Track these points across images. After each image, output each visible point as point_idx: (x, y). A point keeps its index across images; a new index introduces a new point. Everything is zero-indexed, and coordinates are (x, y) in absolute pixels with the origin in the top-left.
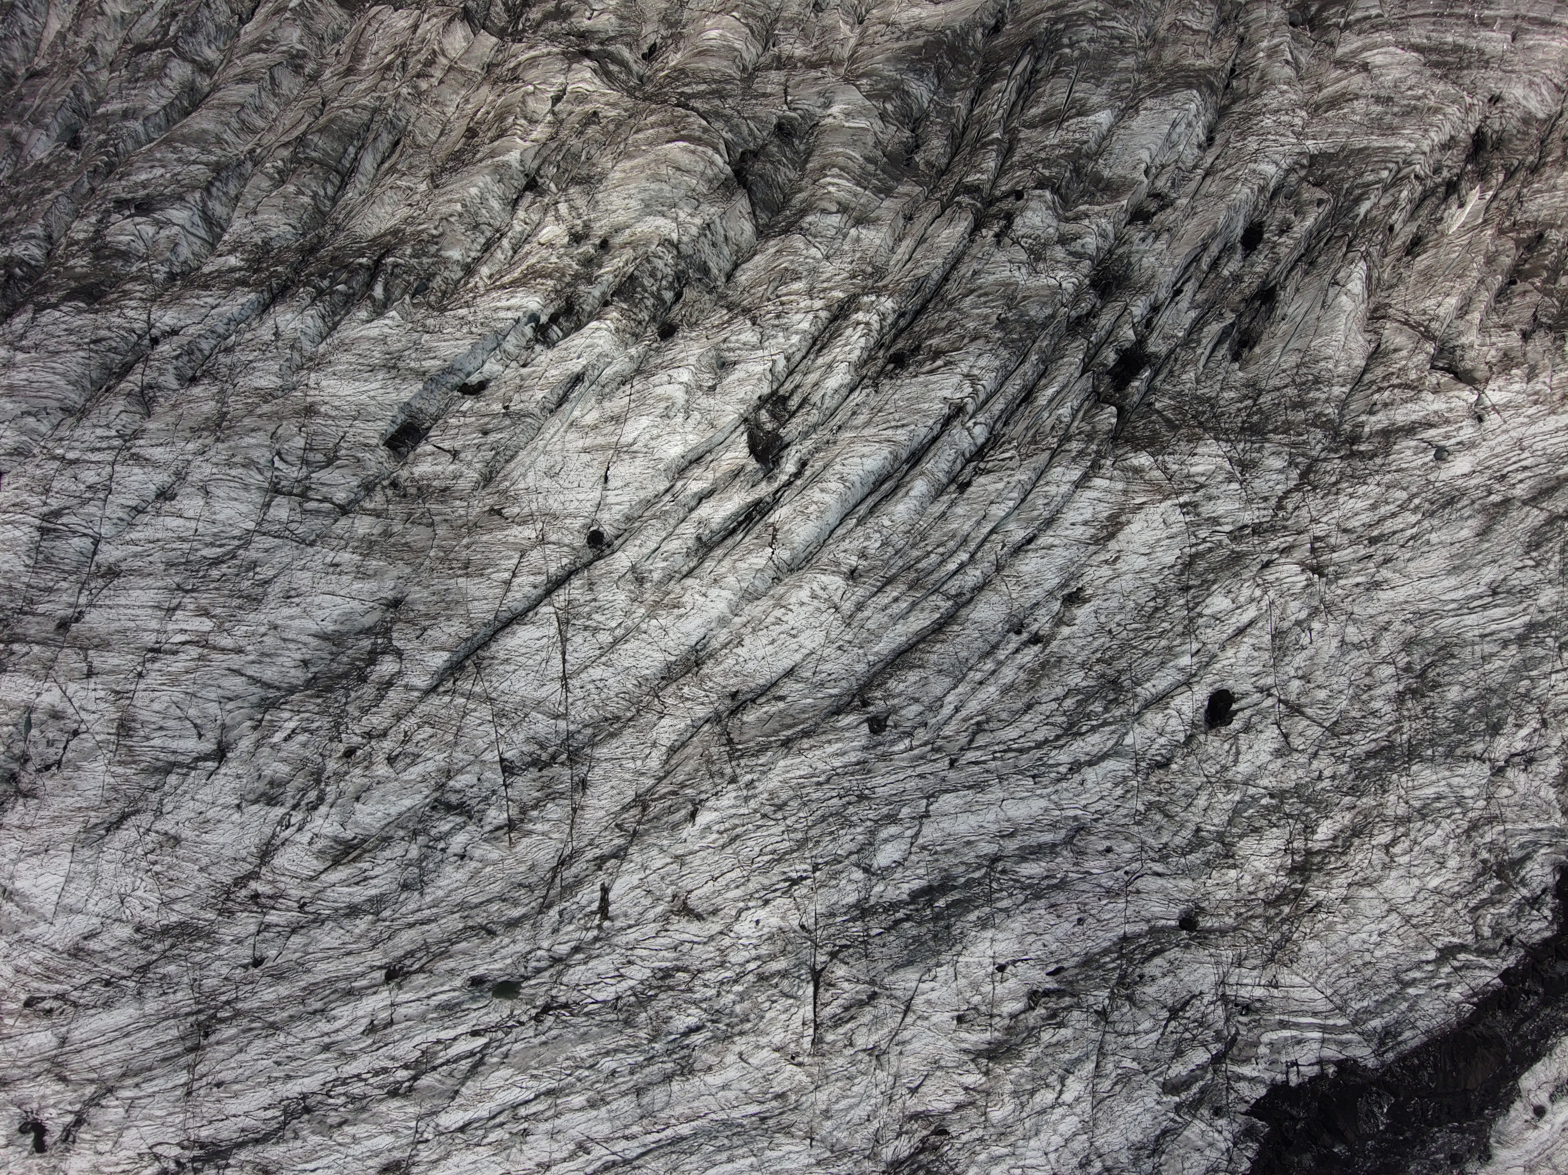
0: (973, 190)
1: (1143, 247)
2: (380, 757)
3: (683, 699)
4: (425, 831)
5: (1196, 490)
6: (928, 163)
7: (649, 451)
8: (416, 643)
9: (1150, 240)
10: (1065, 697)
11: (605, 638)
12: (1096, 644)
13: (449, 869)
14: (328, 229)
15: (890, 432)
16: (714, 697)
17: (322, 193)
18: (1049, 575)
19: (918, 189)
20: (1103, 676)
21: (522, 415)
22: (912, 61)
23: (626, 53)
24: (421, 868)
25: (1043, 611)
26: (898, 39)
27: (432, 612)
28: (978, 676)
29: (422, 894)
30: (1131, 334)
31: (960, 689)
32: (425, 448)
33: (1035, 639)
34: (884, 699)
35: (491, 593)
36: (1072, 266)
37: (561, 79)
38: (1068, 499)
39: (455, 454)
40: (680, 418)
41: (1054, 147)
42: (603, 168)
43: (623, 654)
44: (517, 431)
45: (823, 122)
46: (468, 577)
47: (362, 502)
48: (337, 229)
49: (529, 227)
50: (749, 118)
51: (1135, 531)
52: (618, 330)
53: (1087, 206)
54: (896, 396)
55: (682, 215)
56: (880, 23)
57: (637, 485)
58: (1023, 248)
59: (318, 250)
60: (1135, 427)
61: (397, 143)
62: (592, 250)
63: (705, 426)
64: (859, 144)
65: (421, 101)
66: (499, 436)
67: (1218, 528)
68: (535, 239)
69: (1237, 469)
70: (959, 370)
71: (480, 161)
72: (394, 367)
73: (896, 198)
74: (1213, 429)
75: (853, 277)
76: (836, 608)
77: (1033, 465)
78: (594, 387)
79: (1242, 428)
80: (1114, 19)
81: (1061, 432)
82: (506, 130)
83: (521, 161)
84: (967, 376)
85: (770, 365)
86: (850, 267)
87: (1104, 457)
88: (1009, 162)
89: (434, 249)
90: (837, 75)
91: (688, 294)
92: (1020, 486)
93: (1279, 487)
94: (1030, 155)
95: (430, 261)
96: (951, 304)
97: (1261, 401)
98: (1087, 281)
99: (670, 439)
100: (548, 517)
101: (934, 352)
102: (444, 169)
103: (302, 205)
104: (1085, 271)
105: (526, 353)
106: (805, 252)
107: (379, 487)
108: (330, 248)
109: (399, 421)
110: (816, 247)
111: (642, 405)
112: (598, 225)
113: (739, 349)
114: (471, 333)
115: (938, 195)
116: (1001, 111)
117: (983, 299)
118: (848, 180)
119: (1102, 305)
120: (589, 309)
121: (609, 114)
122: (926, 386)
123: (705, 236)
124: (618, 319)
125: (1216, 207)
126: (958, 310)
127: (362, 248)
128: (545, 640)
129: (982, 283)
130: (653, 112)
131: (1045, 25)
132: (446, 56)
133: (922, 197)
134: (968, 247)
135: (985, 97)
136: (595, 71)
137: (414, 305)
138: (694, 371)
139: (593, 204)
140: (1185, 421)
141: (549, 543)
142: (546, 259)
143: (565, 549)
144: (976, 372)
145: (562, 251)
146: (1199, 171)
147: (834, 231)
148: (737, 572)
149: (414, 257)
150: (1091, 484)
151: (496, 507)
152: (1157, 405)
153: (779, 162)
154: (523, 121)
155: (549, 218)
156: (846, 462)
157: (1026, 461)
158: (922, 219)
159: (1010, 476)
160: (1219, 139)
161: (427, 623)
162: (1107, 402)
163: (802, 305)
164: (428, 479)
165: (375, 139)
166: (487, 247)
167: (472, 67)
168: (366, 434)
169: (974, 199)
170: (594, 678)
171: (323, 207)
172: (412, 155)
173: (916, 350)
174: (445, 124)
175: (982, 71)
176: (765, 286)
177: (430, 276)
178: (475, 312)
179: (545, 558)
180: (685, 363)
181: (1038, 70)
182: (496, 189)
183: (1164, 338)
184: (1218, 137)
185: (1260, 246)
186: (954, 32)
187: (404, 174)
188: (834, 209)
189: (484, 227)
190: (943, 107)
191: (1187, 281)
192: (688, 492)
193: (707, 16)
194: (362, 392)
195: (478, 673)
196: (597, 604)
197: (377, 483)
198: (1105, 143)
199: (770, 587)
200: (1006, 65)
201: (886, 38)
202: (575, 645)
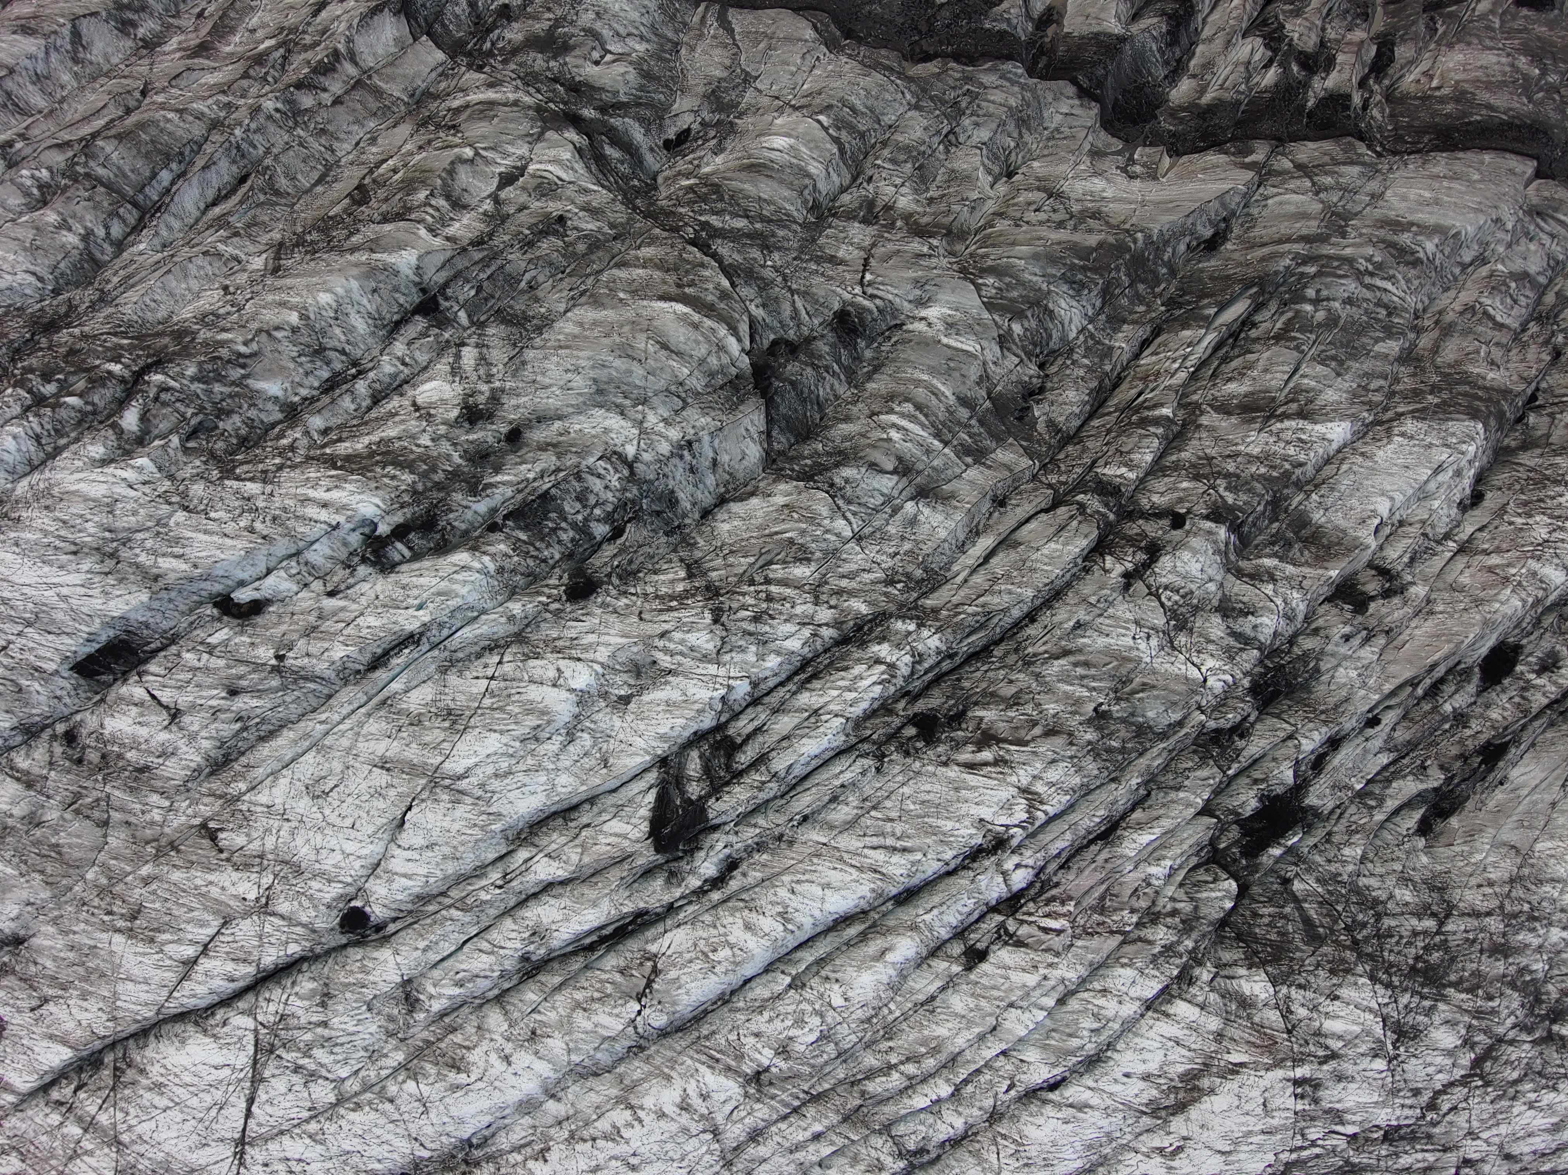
0: (1108, 490)
1: (1343, 650)
5: (1324, 1061)
6: (1051, 424)
7: (485, 796)
8: (27, 1018)
9: (1356, 641)
11: (323, 1093)
14: (88, 295)
15: (879, 856)
17: (101, 232)
18: (1068, 1154)
19: (1026, 462)
21: (303, 676)
22: (1073, 267)
23: (637, 134)
26: (1061, 225)
27: (63, 977)
30: (1288, 776)
32: (134, 690)
35: (158, 976)
36: (1230, 655)
38: (1129, 1026)
39: (175, 714)
40: (558, 739)
41: (1251, 459)
42: (549, 310)
43: (346, 1127)
44: (288, 699)
45: (910, 327)
46: (130, 937)
47: (13, 754)
48: (101, 300)
49: (407, 371)
50: (798, 292)
51: (1217, 1109)
52: (501, 570)
53: (1274, 562)
54: (906, 790)
55: (652, 419)
56: (1038, 189)
57: (447, 850)
58: (1162, 605)
59: (59, 329)
60: (1255, 915)
61: (243, 180)
62: (490, 439)
63: (594, 762)
64: (956, 374)
65: (296, 124)
66: (255, 703)
67: (1339, 1128)
68: (410, 393)
69: (1391, 1036)
70: (1014, 779)
71: (353, 250)
72: (113, 555)
73: (989, 467)
74: (1371, 957)
75: (890, 582)
76: (716, 1133)
77: (1090, 956)
78: (436, 652)
79: (1413, 968)
80: (1389, 278)
81: (1143, 904)
82: (410, 210)
83: (418, 268)
84: (1024, 791)
85: (723, 692)
86: (890, 563)
87: (1200, 963)
88: (1174, 458)
89: (236, 373)
90: (952, 254)
91: (632, 533)
92: (1061, 988)
93: (1440, 1076)
94: (1209, 459)
95: (227, 390)
96: (1028, 663)
97: (1450, 927)
98: (1246, 683)
99: (527, 780)
100: (286, 869)
101: (984, 733)
102: (300, 242)
103: (63, 246)
104: (1248, 666)
105: (341, 573)
106: (827, 522)
107: (46, 735)
108: (77, 331)
109: (104, 638)
110: (845, 518)
111: (501, 709)
112: (513, 402)
113: (682, 654)
114: (251, 530)
115: (1053, 479)
116: (1182, 375)
117: (1080, 671)
118: (923, 426)
119: (1258, 719)
120: (463, 526)
121: (583, 226)
122: (957, 789)
123: (681, 457)
124: (506, 555)
125: (1466, 616)
126: (1037, 676)
127: (122, 347)
128: (227, 1072)
129: (1085, 645)
130: (653, 241)
131: (1288, 262)
132: (356, 64)
133: (1028, 475)
134: (1079, 579)
135: (1164, 344)
136: (579, 151)
137: (186, 451)
138: (600, 670)
139: (516, 365)
140: (1331, 930)
141: (274, 914)
142: (413, 437)
143: (299, 930)
144: (1040, 788)
145: (443, 429)
146: (1451, 544)
147: (880, 500)
148: (569, 1033)
149: (199, 380)
150: (1171, 1010)
151: (212, 825)
152: (1297, 886)
153: (827, 368)
154: (441, 202)
155: (442, 366)
156: (798, 888)
157: (1079, 943)
158: (1018, 510)
159: (1050, 965)
160: (1492, 500)
161: (51, 992)
162: (1225, 868)
163: (799, 610)
164: (122, 745)
165: (205, 168)
166: (331, 386)
167: (395, 90)
168: (42, 652)
169: (1106, 505)
170: (288, 1155)
171: (98, 255)
172: (260, 205)
173: (957, 718)
174: (328, 168)
175: (1171, 303)
176: (752, 560)
177: (223, 413)
178: (271, 494)
179: (260, 937)
180: (590, 656)
181: (1254, 325)
182: (365, 301)
183: (1333, 787)
184: (1489, 495)
185: (1506, 682)
186: (1148, 237)
187: (236, 234)
188: (890, 467)
189: (332, 354)
190: (1098, 342)
191: (1388, 707)
192: (531, 878)
193: (780, 110)
194: (51, 586)
195: (113, 1089)
196: (326, 1033)
197: (46, 726)
198: (1329, 470)
199: (621, 1060)
200: (1209, 306)
201: (1042, 216)
202: (272, 1093)
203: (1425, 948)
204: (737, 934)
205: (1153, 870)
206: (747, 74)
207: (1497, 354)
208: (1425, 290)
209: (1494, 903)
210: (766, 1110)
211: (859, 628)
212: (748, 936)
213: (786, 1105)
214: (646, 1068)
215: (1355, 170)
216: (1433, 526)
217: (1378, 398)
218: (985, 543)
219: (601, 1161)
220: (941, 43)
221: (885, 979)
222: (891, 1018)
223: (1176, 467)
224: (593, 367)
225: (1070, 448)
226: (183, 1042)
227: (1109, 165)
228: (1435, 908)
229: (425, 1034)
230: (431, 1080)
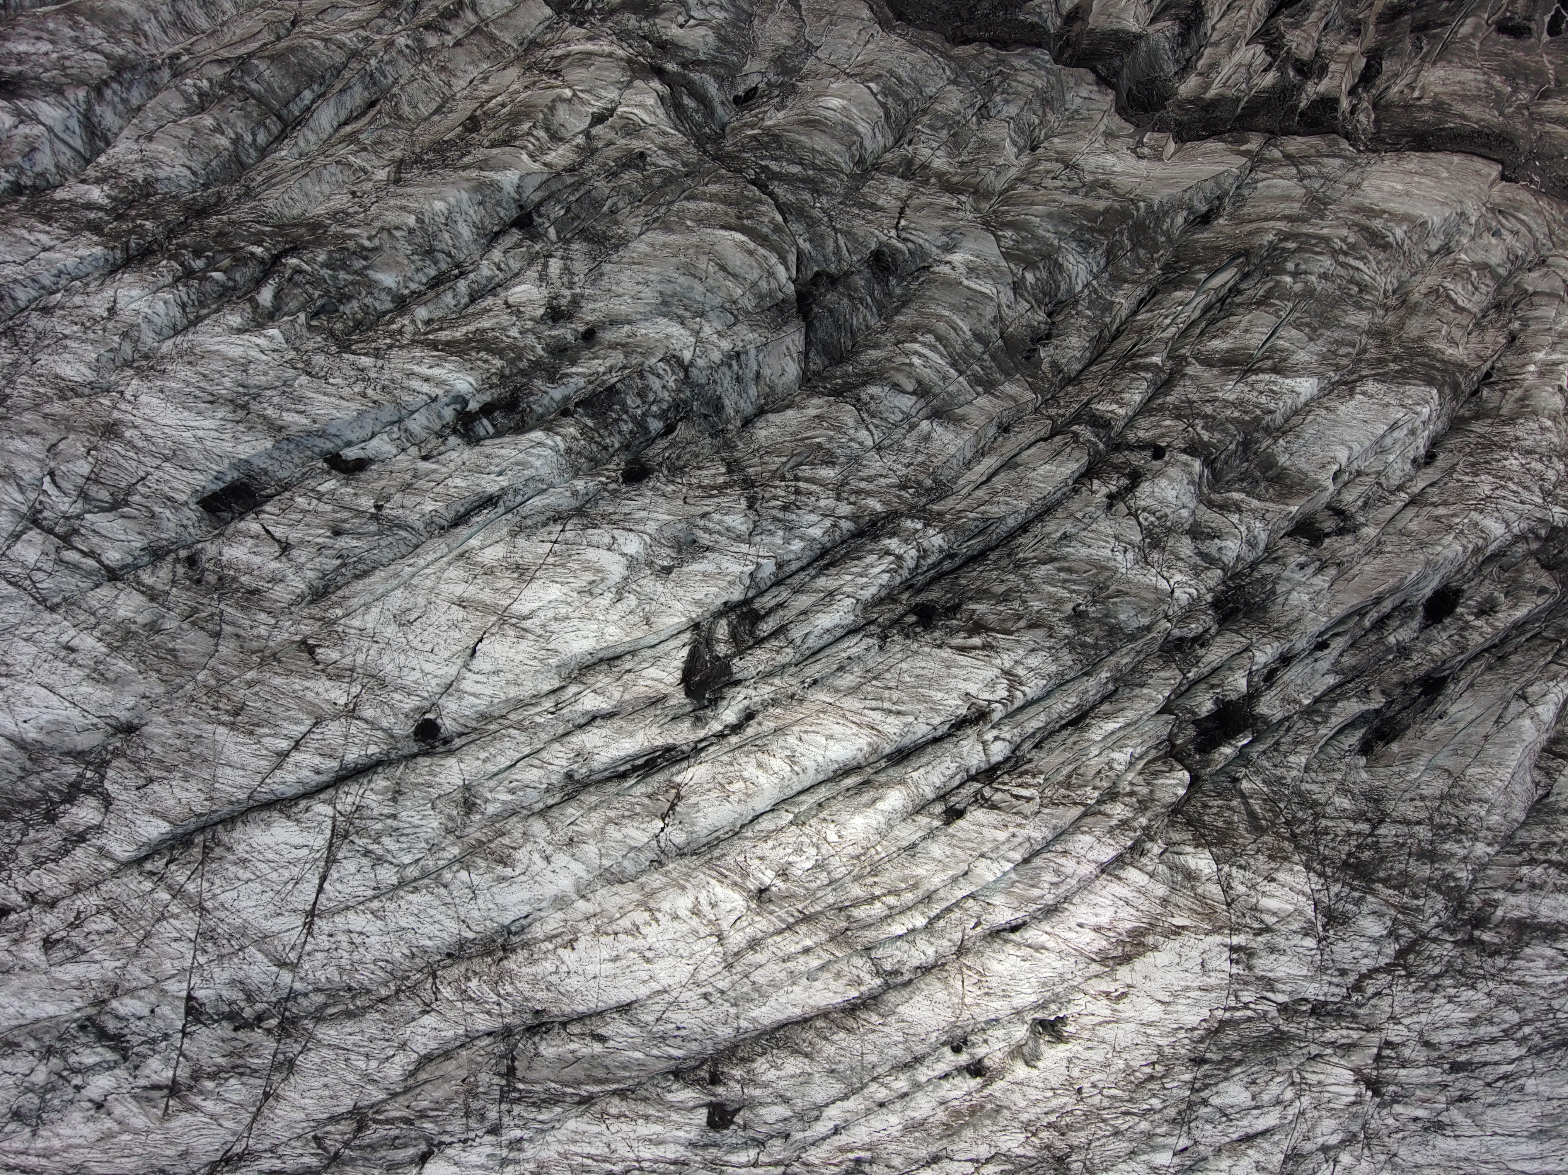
0: (1100, 423)
1: (1298, 576)
2: (36, 935)
3: (465, 996)
4: (63, 1054)
5: (1259, 933)
6: (1054, 365)
7: (545, 635)
8: (133, 795)
9: (1310, 570)
10: (988, 1161)
11: (388, 876)
12: (1055, 1103)
13: (77, 1116)
14: (236, 189)
15: (877, 716)
16: (507, 1008)
17: (248, 138)
18: (1025, 988)
19: (1029, 395)
20: (1048, 1147)
21: (396, 525)
22: (1081, 227)
23: (712, 88)
24: (43, 1100)
25: (1000, 1033)
26: (1074, 191)
27: (168, 761)
28: (882, 1094)
29: (34, 1134)
30: (1242, 684)
31: (852, 1104)
32: (251, 524)
33: (976, 1069)
34: (743, 1083)
35: (254, 763)
36: (1196, 572)
37: (613, 94)
38: (1085, 885)
39: (285, 548)
40: (609, 596)
41: (1227, 403)
42: (626, 232)
43: (404, 906)
44: (383, 543)
45: (936, 269)
46: (232, 729)
47: (140, 572)
48: (246, 194)
49: (501, 276)
50: (841, 231)
51: (1159, 962)
52: (569, 451)
53: (1243, 496)
54: (904, 665)
55: (707, 330)
56: (1057, 160)
57: (510, 676)
58: (1140, 524)
59: (209, 215)
60: (1205, 806)
61: (372, 104)
62: (570, 337)
63: (637, 619)
64: (974, 313)
65: (422, 60)
66: (355, 543)
67: (1270, 995)
68: (503, 294)
69: (1321, 920)
70: (999, 661)
71: (465, 168)
72: (243, 407)
73: (997, 397)
74: (1307, 849)
75: (903, 487)
76: (721, 938)
77: (1054, 821)
78: (509, 516)
79: (1345, 863)
80: (1362, 258)
81: (1105, 784)
82: (515, 138)
83: (519, 186)
84: (1007, 673)
85: (752, 567)
86: (905, 471)
87: (1152, 839)
88: (1160, 401)
89: (359, 264)
90: (977, 210)
91: (682, 431)
92: (1027, 845)
93: (1366, 961)
94: (1191, 402)
95: (349, 277)
96: (1019, 565)
97: (1382, 831)
98: (1209, 597)
99: (581, 625)
100: (373, 682)
101: (975, 623)
102: (418, 160)
103: (216, 147)
104: (1211, 584)
105: (434, 442)
106: (852, 431)
107: (170, 558)
108: (225, 218)
109: (228, 479)
110: (868, 429)
111: (562, 565)
112: (591, 306)
113: (719, 533)
114: (364, 395)
115: (1053, 412)
116: (1173, 330)
117: (1063, 575)
118: (942, 355)
119: (1218, 633)
120: (540, 410)
121: (661, 162)
122: (948, 667)
123: (730, 366)
124: (574, 438)
125: (1410, 555)
126: (1026, 578)
127: (264, 233)
128: (305, 851)
129: (1069, 554)
130: (719, 179)
131: (1271, 237)
132: (476, 13)
133: (1031, 407)
134: (1068, 498)
135: (1159, 303)
136: (662, 98)
137: (310, 328)
138: (649, 541)
139: (595, 275)
140: (1274, 824)
141: (359, 718)
142: (504, 329)
143: (379, 733)
144: (1020, 671)
145: (530, 324)
146: (1403, 495)
147: (900, 416)
148: (603, 841)
149: (328, 267)
150: (1123, 874)
151: (311, 641)
152: (1245, 785)
153: (862, 300)
154: (541, 134)
155: (532, 273)
156: (805, 736)
157: (1046, 811)
158: (1020, 436)
159: (1019, 825)
160: (1443, 460)
161: (156, 773)
162: (1180, 761)
163: (822, 503)
164: (238, 570)
165: (342, 91)
166: (437, 283)
167: (507, 38)
168: (175, 484)
169: (1097, 435)
170: (352, 927)
171: (244, 158)
172: (385, 127)
173: (953, 610)
174: (445, 100)
175: (1167, 268)
176: (785, 459)
177: (344, 298)
178: (382, 368)
179: (346, 737)
180: (641, 528)
181: (1240, 292)
182: (472, 212)
183: (1283, 700)
184: (1441, 456)
185: (1447, 621)
186: (1150, 206)
187: (364, 149)
188: (910, 388)
189: (440, 256)
190: (1101, 297)
191: (1337, 635)
192: (578, 707)
193: (836, 76)
194: (189, 428)
195: (202, 863)
196: (395, 824)
197: (171, 551)
198: (1296, 420)
199: (644, 871)
200: (1200, 271)
201: (1058, 183)
202: (343, 872)
203: (1357, 847)
204: (750, 770)
205: (1116, 755)
206: (810, 44)
207: (1457, 333)
208: (1395, 272)
209: (1424, 815)
210: (764, 922)
211: (873, 524)
212: (760, 773)
213: (783, 921)
214: (664, 880)
215: (1337, 162)
216: (1387, 478)
217: (1345, 362)
218: (990, 462)
219: (621, 953)
220: (979, 29)
221: (874, 824)
222: (877, 858)
223: (1162, 408)
224: (661, 282)
225: (1070, 388)
226: (268, 825)
227: (1120, 145)
228: (1369, 815)
229: (478, 835)
230: (481, 871)
